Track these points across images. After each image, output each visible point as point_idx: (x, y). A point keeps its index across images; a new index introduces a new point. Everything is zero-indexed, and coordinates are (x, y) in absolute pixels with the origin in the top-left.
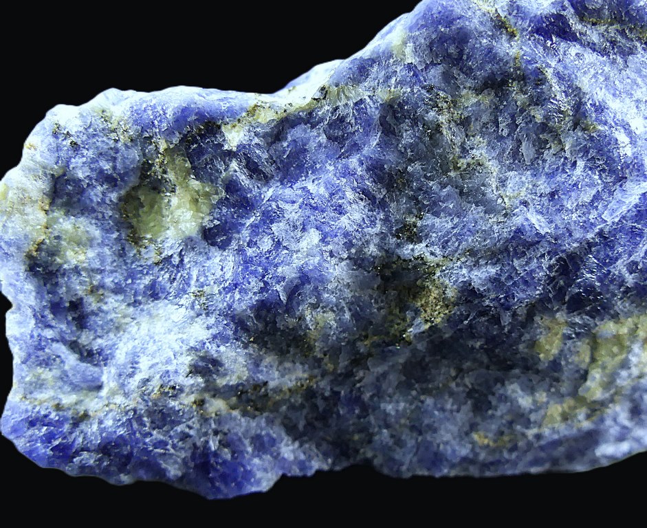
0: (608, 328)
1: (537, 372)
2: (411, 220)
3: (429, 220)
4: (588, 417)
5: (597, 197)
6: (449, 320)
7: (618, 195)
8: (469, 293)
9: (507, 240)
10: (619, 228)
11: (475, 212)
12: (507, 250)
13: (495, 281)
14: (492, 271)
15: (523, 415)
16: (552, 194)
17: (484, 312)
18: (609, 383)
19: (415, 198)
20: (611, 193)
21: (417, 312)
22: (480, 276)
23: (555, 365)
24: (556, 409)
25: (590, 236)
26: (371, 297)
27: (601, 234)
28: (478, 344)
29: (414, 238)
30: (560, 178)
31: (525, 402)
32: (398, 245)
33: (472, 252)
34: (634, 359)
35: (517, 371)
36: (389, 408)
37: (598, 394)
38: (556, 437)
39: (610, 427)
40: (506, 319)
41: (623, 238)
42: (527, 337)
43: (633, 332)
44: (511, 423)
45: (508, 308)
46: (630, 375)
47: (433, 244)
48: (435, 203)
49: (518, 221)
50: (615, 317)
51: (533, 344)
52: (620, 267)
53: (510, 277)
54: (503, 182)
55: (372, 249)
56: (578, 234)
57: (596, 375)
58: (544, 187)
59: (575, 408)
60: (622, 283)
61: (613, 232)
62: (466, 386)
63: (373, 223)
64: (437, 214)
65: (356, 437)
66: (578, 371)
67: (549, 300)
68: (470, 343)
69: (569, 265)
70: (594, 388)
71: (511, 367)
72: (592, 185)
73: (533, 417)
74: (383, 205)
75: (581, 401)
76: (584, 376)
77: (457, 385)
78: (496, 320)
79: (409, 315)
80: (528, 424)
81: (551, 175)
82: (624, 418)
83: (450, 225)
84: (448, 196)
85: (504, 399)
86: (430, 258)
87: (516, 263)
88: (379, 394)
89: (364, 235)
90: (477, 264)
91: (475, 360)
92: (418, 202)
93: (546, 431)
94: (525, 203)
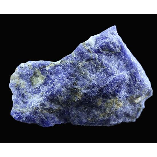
0: (109, 101)
1: (98, 108)
2: (76, 82)
3: (79, 82)
4: (108, 116)
5: (106, 79)
6: (82, 98)
7: (109, 78)
8: (85, 94)
9: (91, 85)
10: (109, 84)
11: (86, 81)
12: (91, 87)
13: (89, 92)
14: (89, 90)
15: (96, 115)
16: (98, 78)
17: (88, 97)
18: (110, 110)
19: (76, 78)
20: (108, 78)
21: (77, 97)
22: (87, 91)
23: (100, 107)
24: (101, 115)
25: (104, 85)
26: (69, 94)
27: (106, 85)
28: (87, 103)
29: (76, 85)
30: (100, 75)
31: (96, 113)
32: (74, 86)
33: (85, 87)
34: (114, 106)
35: (94, 108)
36: (73, 113)
37: (108, 112)
38: (102, 119)
39: (112, 118)
40: (91, 99)
41: (110, 86)
42: (95, 102)
43: (113, 101)
44: (94, 116)
45: (91, 97)
46: (114, 109)
47: (79, 86)
48: (79, 79)
49: (92, 82)
50: (110, 99)
51: (96, 103)
52: (110, 90)
53: (91, 92)
54: (90, 76)
55: (69, 87)
56: (102, 85)
57: (108, 108)
58: (97, 77)
59: (105, 114)
60: (111, 93)
61: (108, 85)
62: (86, 110)
63: (69, 82)
64: (80, 81)
65: (68, 118)
66: (105, 108)
67: (98, 96)
68: (86, 103)
69: (101, 90)
70: (107, 111)
71: (93, 107)
72: (105, 77)
73: (97, 116)
74: (71, 79)
75: (106, 113)
76: (106, 109)
77: (85, 110)
78: (90, 99)
79: (76, 97)
80: (97, 117)
81: (98, 75)
82: (115, 117)
83: (81, 83)
84: (81, 78)
85: (92, 112)
86: (78, 88)
87: (92, 89)
88: (72, 111)
89: (68, 84)
90: (86, 89)
91: (87, 106)
92: (77, 79)
93: (100, 118)
94: (93, 79)
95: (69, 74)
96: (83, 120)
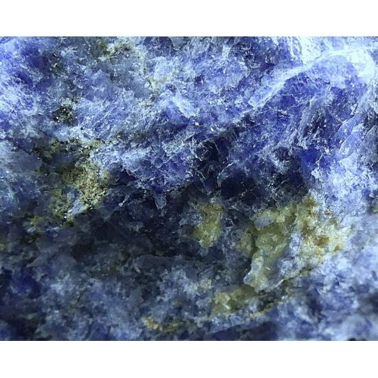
0: (265, 216)
1: (201, 259)
2: (67, 102)
3: (84, 103)
4: (261, 308)
5: (243, 83)
6: (104, 200)
7: (265, 82)
8: (121, 177)
9: (154, 123)
10: (265, 112)
11: (125, 96)
12: (156, 134)
13: (145, 163)
14: (143, 153)
15: (189, 302)
16: (198, 80)
17: (138, 195)
18: (273, 274)
19: (69, 82)
20: (258, 79)
21: (76, 193)
22: (132, 158)
23: (216, 252)
24: (224, 299)
25: (236, 121)
26: (33, 177)
27: (247, 119)
28: (137, 228)
29: (71, 122)
30: (206, 63)
31: (191, 289)
32: (56, 128)
33: (123, 135)
34: (295, 250)
35: (179, 257)
36: (58, 287)
37: (263, 284)
38: (227, 326)
39: (287, 321)
40: (161, 203)
41: (269, 124)
42: (183, 222)
43: (291, 220)
44: (179, 309)
45: (159, 192)
46: (294, 266)
47: (87, 126)
48: (88, 87)
49: (163, 104)
50: (272, 205)
51: (191, 229)
52: (267, 153)
53: (159, 161)
54: (151, 67)
55: (29, 131)
56: (223, 119)
57: (258, 262)
58: (190, 71)
59: (243, 297)
60: (273, 170)
61: (260, 118)
62: (133, 270)
63: (29, 105)
64: (90, 98)
65: (30, 317)
66: (241, 259)
67: (200, 185)
68: (130, 226)
69: (216, 150)
70: (257, 275)
71: (174, 253)
72: (238, 71)
73: (199, 303)
74: (41, 87)
75: (249, 291)
76: (247, 265)
77: (126, 269)
78: (151, 203)
79: (69, 196)
80: (195, 311)
81: (197, 61)
82: (301, 312)
83: (101, 109)
84: (99, 80)
85: (170, 284)
86: (83, 140)
87: (165, 146)
88: (51, 275)
89: (20, 116)
90: (128, 147)
91: (139, 245)
92: (73, 86)
93: (215, 320)
94: (172, 89)
95: (24, 54)
96: (116, 326)
